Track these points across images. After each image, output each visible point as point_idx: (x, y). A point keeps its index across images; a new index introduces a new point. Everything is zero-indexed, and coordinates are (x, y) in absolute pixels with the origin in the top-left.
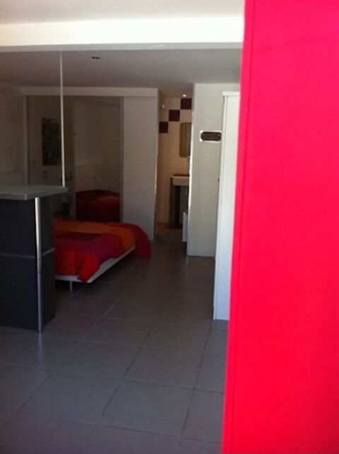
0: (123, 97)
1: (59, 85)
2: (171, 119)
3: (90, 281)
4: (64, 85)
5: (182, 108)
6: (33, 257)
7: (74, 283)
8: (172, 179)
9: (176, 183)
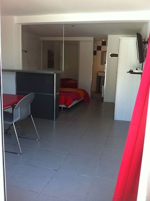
0: (80, 41)
1: (63, 36)
2: (98, 50)
3: (69, 107)
4: (64, 36)
5: (102, 45)
6: (53, 95)
7: (63, 107)
8: (97, 73)
9: (99, 75)
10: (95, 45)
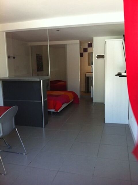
2: (84, 52)
3: (59, 111)
5: (88, 47)
9: (87, 76)
10: (81, 47)
